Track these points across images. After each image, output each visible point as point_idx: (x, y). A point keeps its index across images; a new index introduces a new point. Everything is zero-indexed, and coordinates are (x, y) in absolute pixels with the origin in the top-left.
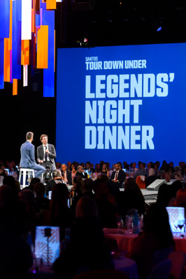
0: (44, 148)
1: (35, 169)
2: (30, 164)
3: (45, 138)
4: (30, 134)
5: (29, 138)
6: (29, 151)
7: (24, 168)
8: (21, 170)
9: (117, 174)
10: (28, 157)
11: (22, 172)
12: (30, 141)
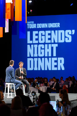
0: (21, 70)
1: (14, 83)
2: (12, 80)
3: (21, 64)
4: (12, 61)
5: (11, 64)
7: (8, 82)
8: (6, 84)
9: (55, 85)
10: (10, 76)
11: (7, 85)
12: (11, 66)
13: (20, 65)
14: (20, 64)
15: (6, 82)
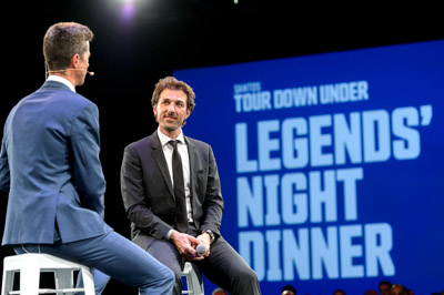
5: (63, 62)
6: (68, 141)
12: (65, 81)
13: (159, 109)
14: (156, 102)
15: (11, 250)
